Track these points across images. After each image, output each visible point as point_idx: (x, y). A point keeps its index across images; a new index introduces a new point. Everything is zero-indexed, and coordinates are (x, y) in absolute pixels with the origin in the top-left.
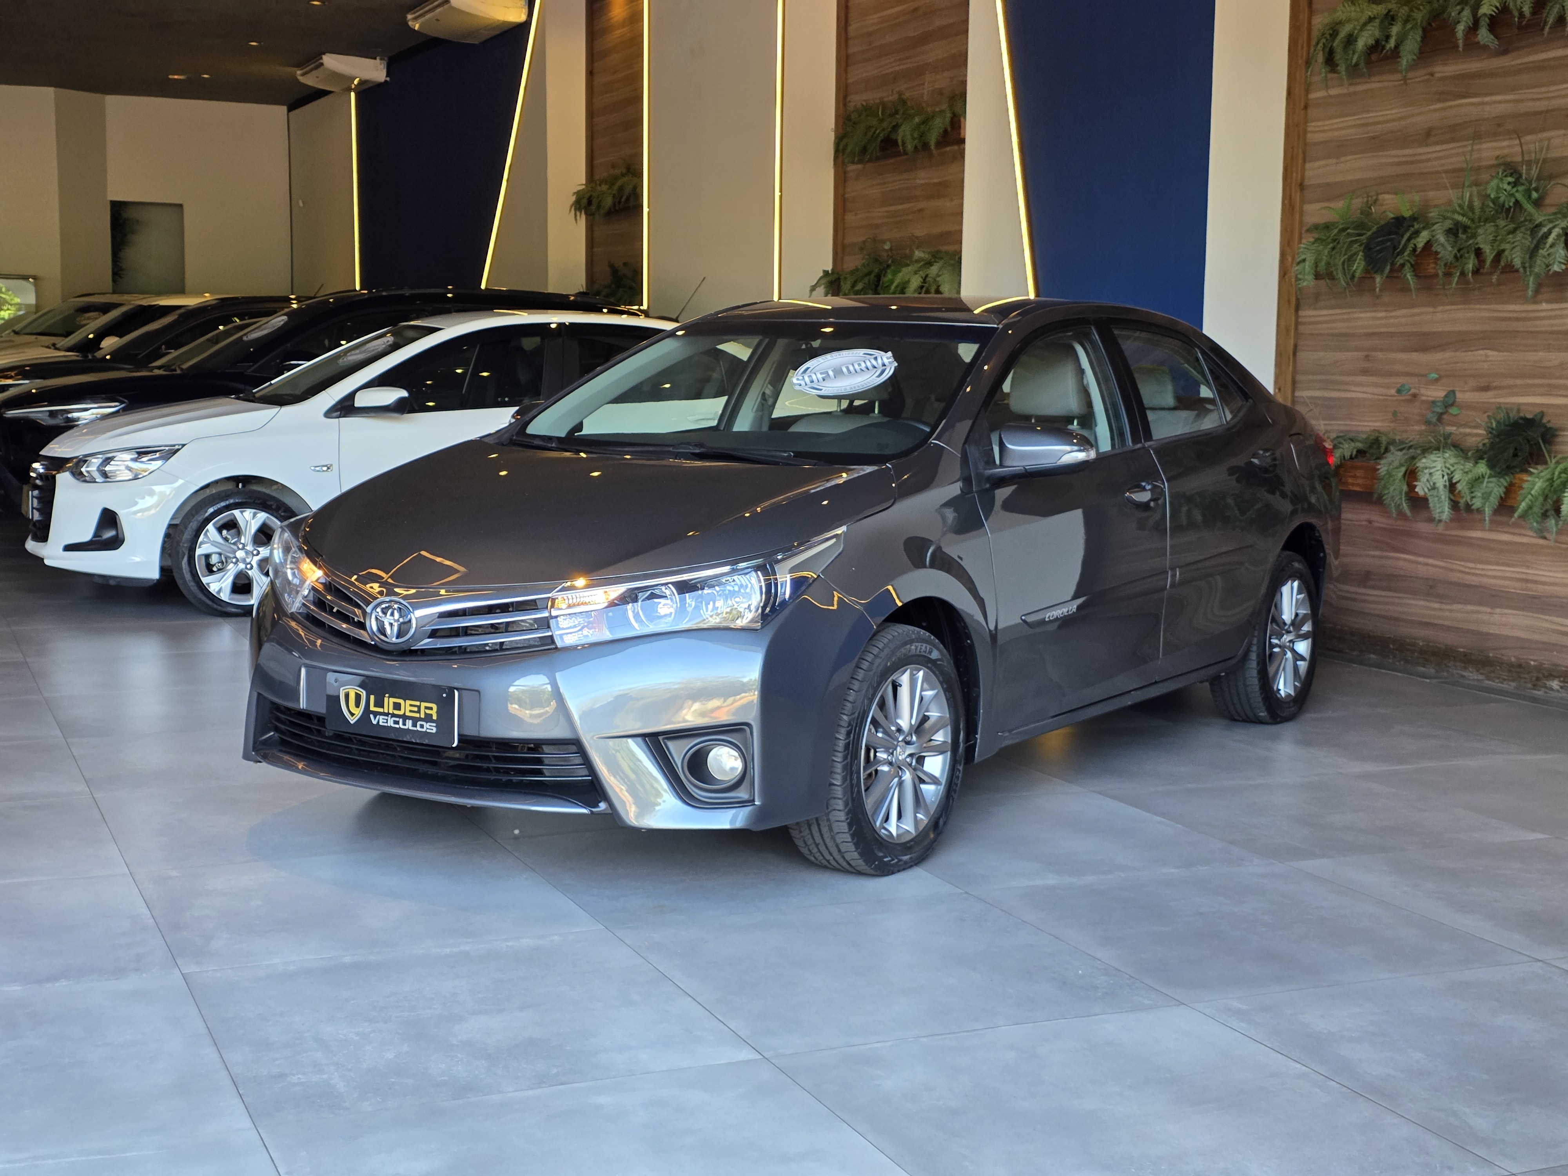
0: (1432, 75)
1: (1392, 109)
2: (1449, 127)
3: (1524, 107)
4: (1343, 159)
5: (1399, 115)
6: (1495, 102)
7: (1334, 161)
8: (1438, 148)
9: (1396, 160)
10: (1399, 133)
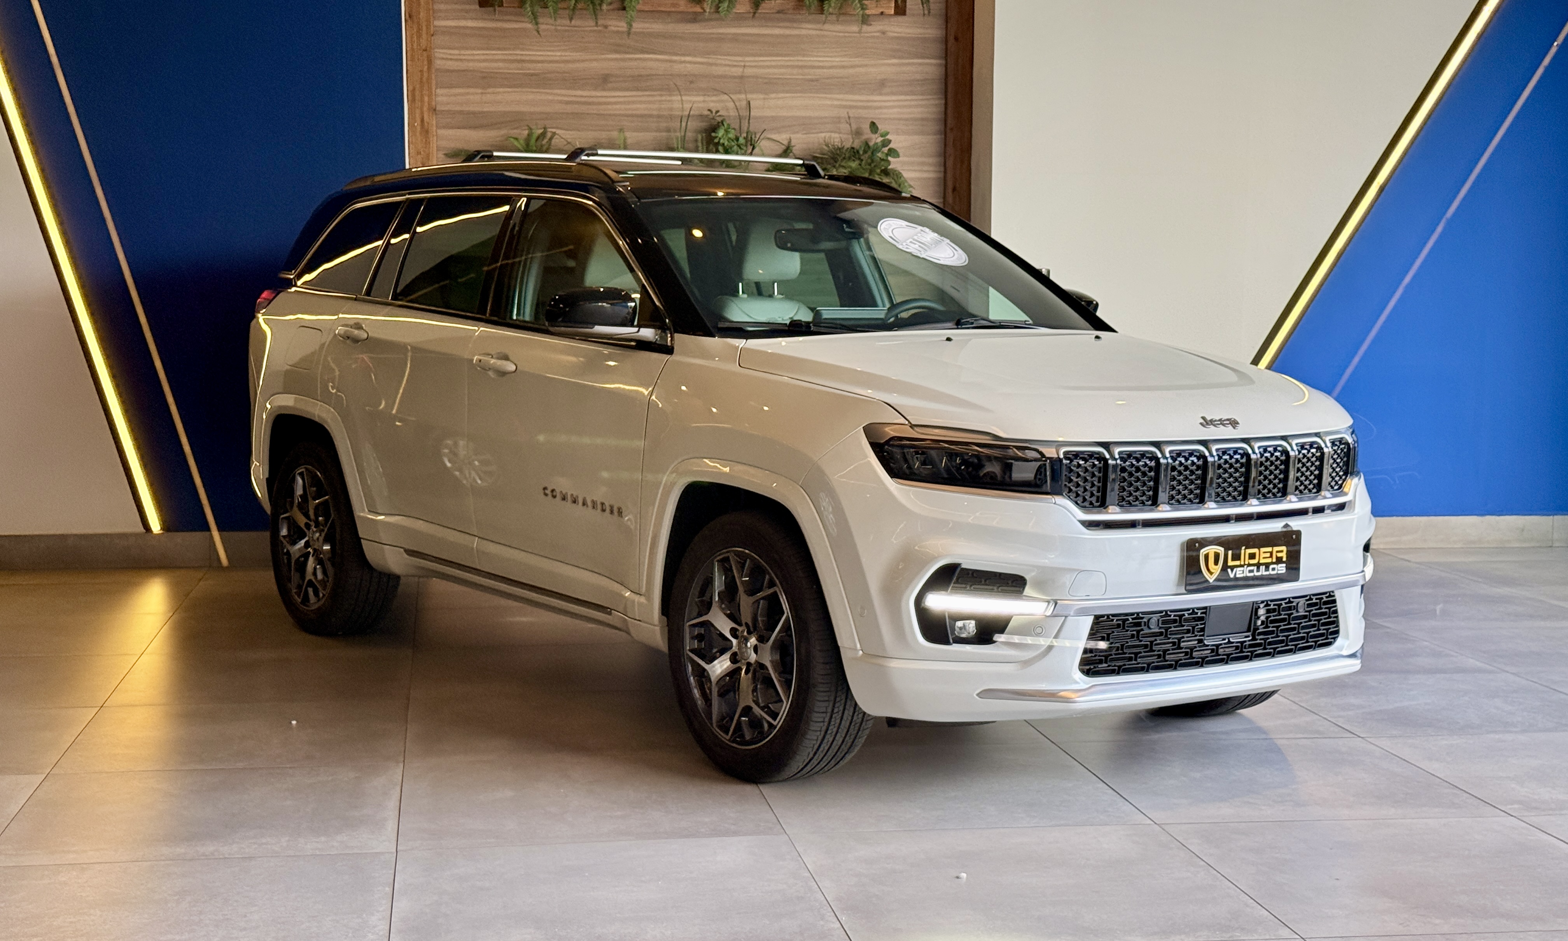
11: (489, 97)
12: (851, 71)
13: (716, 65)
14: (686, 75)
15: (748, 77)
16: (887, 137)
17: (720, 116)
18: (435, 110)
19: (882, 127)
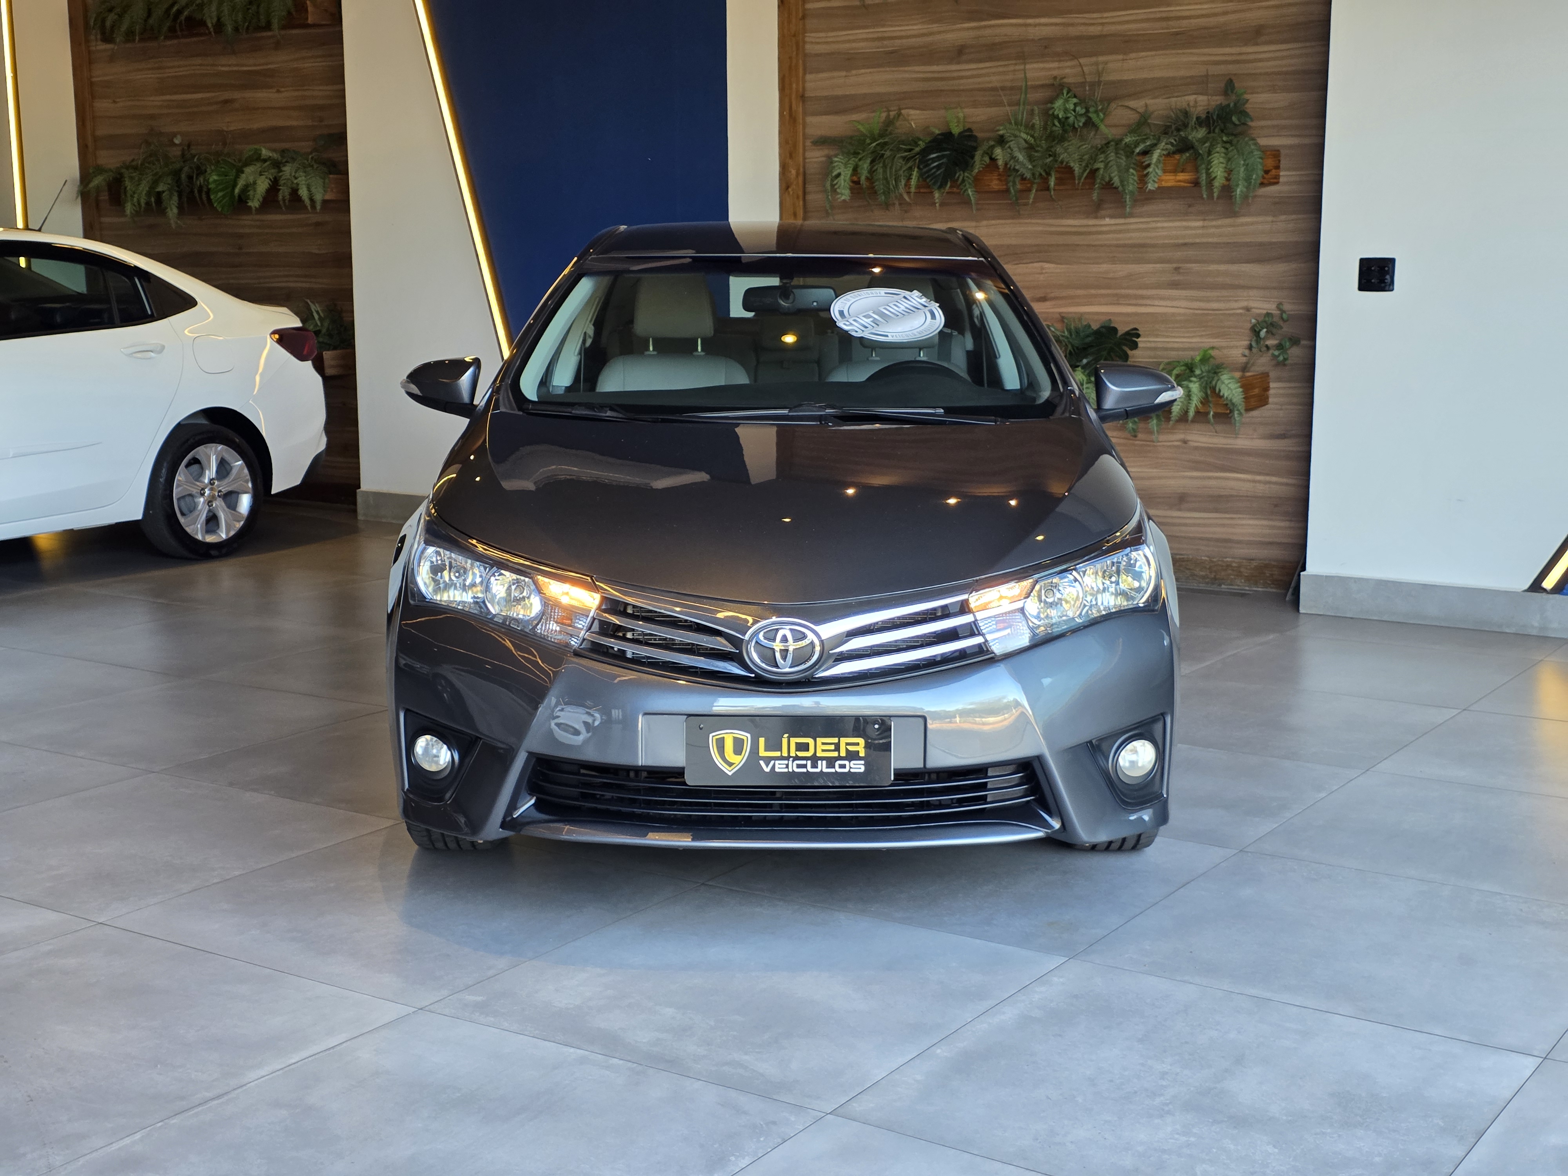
2: (985, 45)
4: (854, 72)
5: (921, 31)
7: (844, 73)
8: (973, 66)
9: (922, 75)
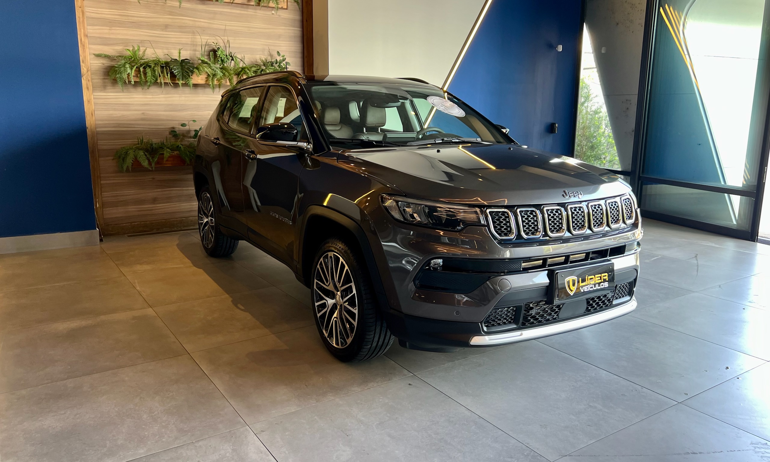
0: (165, 4)
1: (143, 12)
2: (178, 26)
3: (215, 26)
4: (114, 28)
5: (148, 16)
6: (201, 22)
7: (108, 28)
8: (173, 33)
9: (148, 34)
10: (149, 24)
11: (113, 31)
12: (267, 30)
13: (214, 24)
14: (201, 27)
15: (227, 30)
16: (285, 57)
17: (218, 45)
18: (87, 36)
19: (282, 54)
